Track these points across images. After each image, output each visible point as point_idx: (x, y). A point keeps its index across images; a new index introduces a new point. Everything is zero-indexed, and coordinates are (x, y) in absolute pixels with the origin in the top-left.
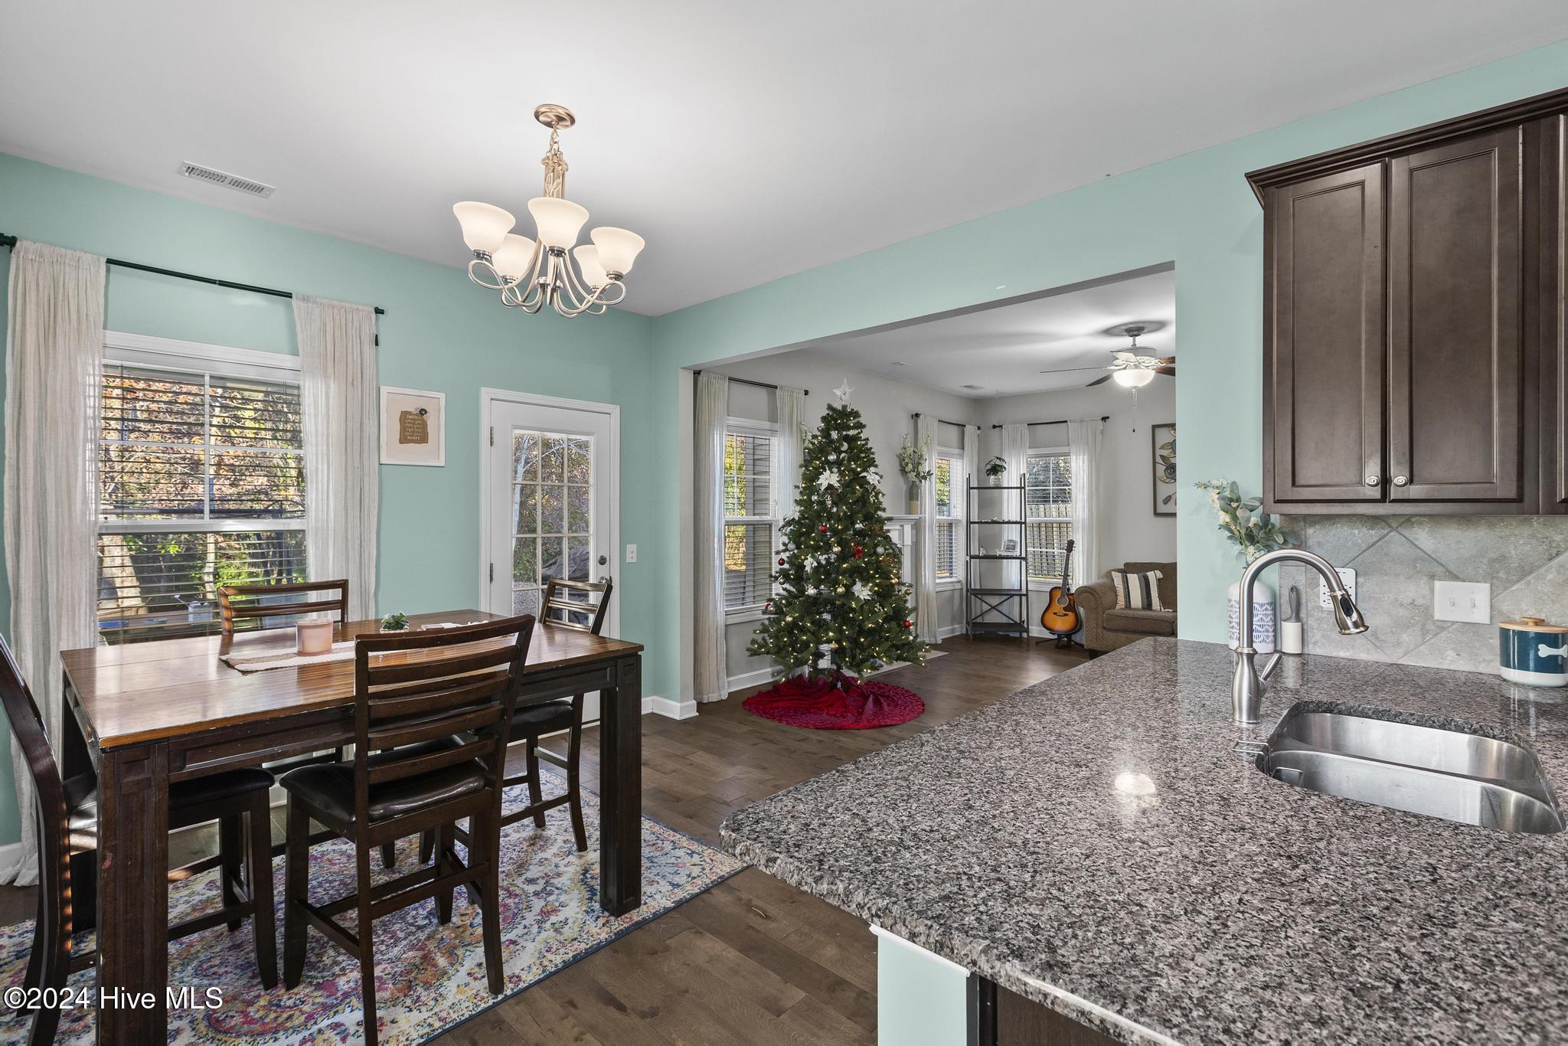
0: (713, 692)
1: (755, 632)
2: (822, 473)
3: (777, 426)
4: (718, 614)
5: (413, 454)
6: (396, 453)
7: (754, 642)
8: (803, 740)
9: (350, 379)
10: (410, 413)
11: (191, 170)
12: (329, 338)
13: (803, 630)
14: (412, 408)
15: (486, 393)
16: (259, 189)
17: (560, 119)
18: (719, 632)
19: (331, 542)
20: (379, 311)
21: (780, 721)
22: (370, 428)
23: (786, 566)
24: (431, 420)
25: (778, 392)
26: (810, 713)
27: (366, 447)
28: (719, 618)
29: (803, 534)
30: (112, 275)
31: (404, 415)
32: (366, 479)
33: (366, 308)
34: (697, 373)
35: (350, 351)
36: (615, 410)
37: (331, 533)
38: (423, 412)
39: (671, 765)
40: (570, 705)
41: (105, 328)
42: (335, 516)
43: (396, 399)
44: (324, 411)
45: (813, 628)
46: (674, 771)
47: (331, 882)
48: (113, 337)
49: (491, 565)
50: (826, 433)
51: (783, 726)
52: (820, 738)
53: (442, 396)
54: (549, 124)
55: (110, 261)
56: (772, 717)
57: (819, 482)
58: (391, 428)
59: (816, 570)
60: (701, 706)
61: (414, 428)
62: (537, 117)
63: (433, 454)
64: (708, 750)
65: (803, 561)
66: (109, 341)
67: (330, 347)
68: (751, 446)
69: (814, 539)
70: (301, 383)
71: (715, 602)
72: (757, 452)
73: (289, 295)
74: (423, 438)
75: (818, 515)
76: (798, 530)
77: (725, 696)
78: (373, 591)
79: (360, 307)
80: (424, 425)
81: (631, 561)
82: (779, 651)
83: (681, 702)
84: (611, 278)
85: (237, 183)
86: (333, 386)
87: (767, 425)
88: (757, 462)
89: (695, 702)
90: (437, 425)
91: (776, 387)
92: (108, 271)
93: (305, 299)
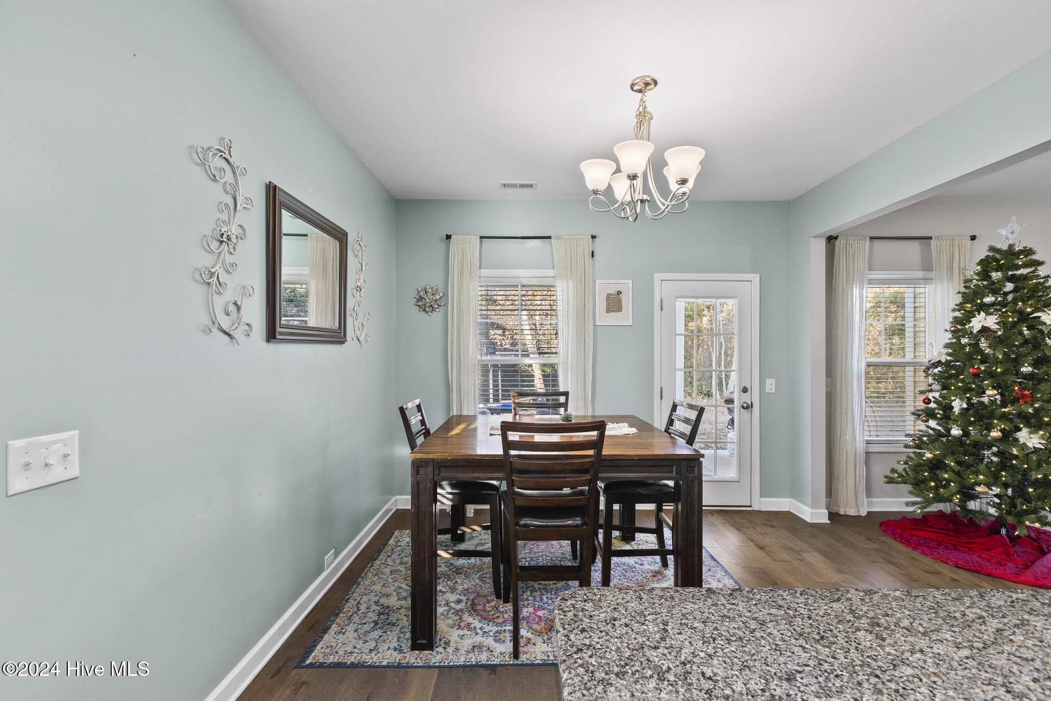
0: (851, 507)
1: (899, 462)
2: (974, 316)
3: (932, 275)
4: (858, 442)
5: (614, 319)
6: (605, 319)
7: (893, 471)
8: (933, 573)
9: (579, 278)
10: (612, 294)
11: (504, 185)
12: (568, 256)
13: (945, 468)
14: (613, 292)
15: (658, 277)
16: (531, 186)
17: (647, 84)
18: (858, 457)
19: (569, 370)
20: (593, 237)
21: (915, 548)
22: (589, 305)
23: (932, 405)
24: (623, 297)
25: (933, 243)
26: (957, 550)
27: (586, 317)
28: (858, 445)
29: (951, 376)
30: (483, 244)
31: (609, 295)
32: (587, 334)
33: (586, 237)
34: (831, 239)
35: (578, 262)
36: (756, 278)
37: (570, 365)
38: (619, 293)
39: (784, 555)
40: (672, 488)
41: (480, 268)
42: (572, 357)
43: (604, 287)
44: (566, 297)
45: (957, 468)
46: (783, 561)
47: (547, 556)
48: (484, 272)
49: (661, 388)
50: (984, 275)
51: (916, 554)
52: (956, 577)
53: (630, 282)
54: (640, 91)
55: (481, 237)
56: (907, 543)
57: (971, 325)
58: (601, 304)
59: (964, 412)
60: (833, 516)
61: (614, 303)
62: (632, 89)
63: (624, 318)
64: (824, 554)
65: (952, 401)
66: (482, 275)
67: (569, 262)
68: (912, 295)
69: (963, 381)
70: (556, 284)
71: (854, 429)
72: (917, 300)
73: (550, 238)
74: (619, 309)
75: (970, 357)
76: (946, 372)
77: (863, 513)
78: (590, 399)
79: (584, 237)
80: (620, 300)
81: (770, 391)
82: (918, 485)
83: (812, 508)
84: (679, 184)
85: (522, 186)
86: (570, 283)
87: (920, 274)
88: (917, 309)
89: (826, 511)
90: (627, 301)
91: (931, 238)
92: (481, 242)
93: (557, 238)
